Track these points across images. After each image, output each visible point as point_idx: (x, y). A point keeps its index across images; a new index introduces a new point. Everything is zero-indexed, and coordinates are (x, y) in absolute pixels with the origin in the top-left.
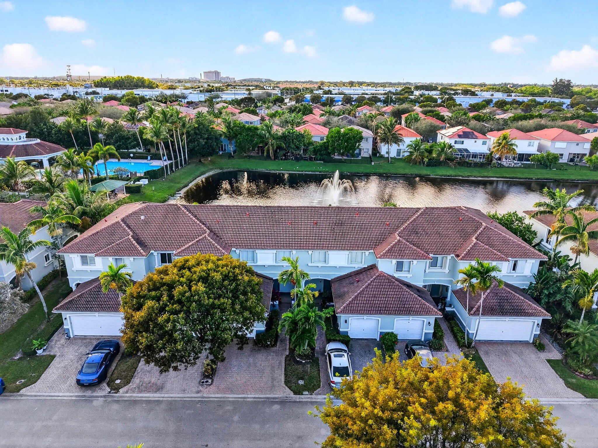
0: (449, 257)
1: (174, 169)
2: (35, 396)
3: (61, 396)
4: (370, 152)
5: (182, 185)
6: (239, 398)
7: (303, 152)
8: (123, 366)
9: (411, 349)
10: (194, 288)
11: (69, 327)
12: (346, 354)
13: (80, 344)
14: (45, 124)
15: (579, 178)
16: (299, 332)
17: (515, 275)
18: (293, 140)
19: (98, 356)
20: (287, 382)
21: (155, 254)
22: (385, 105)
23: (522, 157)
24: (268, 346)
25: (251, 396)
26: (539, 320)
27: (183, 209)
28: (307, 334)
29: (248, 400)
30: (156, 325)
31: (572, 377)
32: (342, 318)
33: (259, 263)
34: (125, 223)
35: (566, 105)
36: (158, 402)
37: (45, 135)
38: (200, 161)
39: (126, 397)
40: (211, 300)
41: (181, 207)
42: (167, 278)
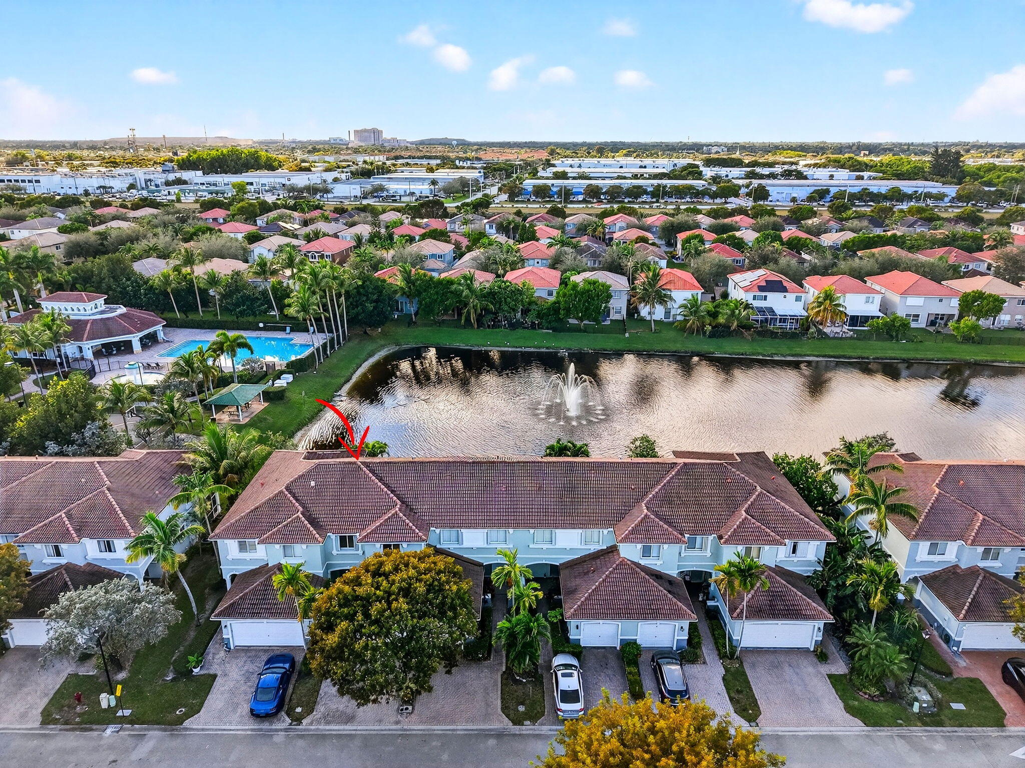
0: (711, 538)
1: (328, 353)
2: (203, 730)
3: (233, 730)
4: (624, 312)
5: (343, 380)
6: (447, 730)
7: (522, 314)
8: (303, 689)
9: (658, 664)
10: (394, 605)
11: (230, 636)
12: (575, 673)
13: (245, 658)
14: (128, 279)
15: (939, 356)
16: (519, 648)
17: (796, 560)
18: (505, 299)
19: (271, 677)
20: (505, 709)
21: (333, 536)
22: (654, 200)
23: (855, 320)
24: (479, 660)
25: (461, 727)
26: (820, 624)
27: (365, 469)
28: (529, 648)
29: (458, 732)
30: (352, 651)
31: (855, 699)
32: (572, 624)
33: (466, 544)
34: (290, 493)
35: (950, 197)
36: (351, 737)
37: (130, 297)
38: (365, 332)
39: (311, 730)
40: (415, 620)
41: (362, 466)
42: (360, 591)
